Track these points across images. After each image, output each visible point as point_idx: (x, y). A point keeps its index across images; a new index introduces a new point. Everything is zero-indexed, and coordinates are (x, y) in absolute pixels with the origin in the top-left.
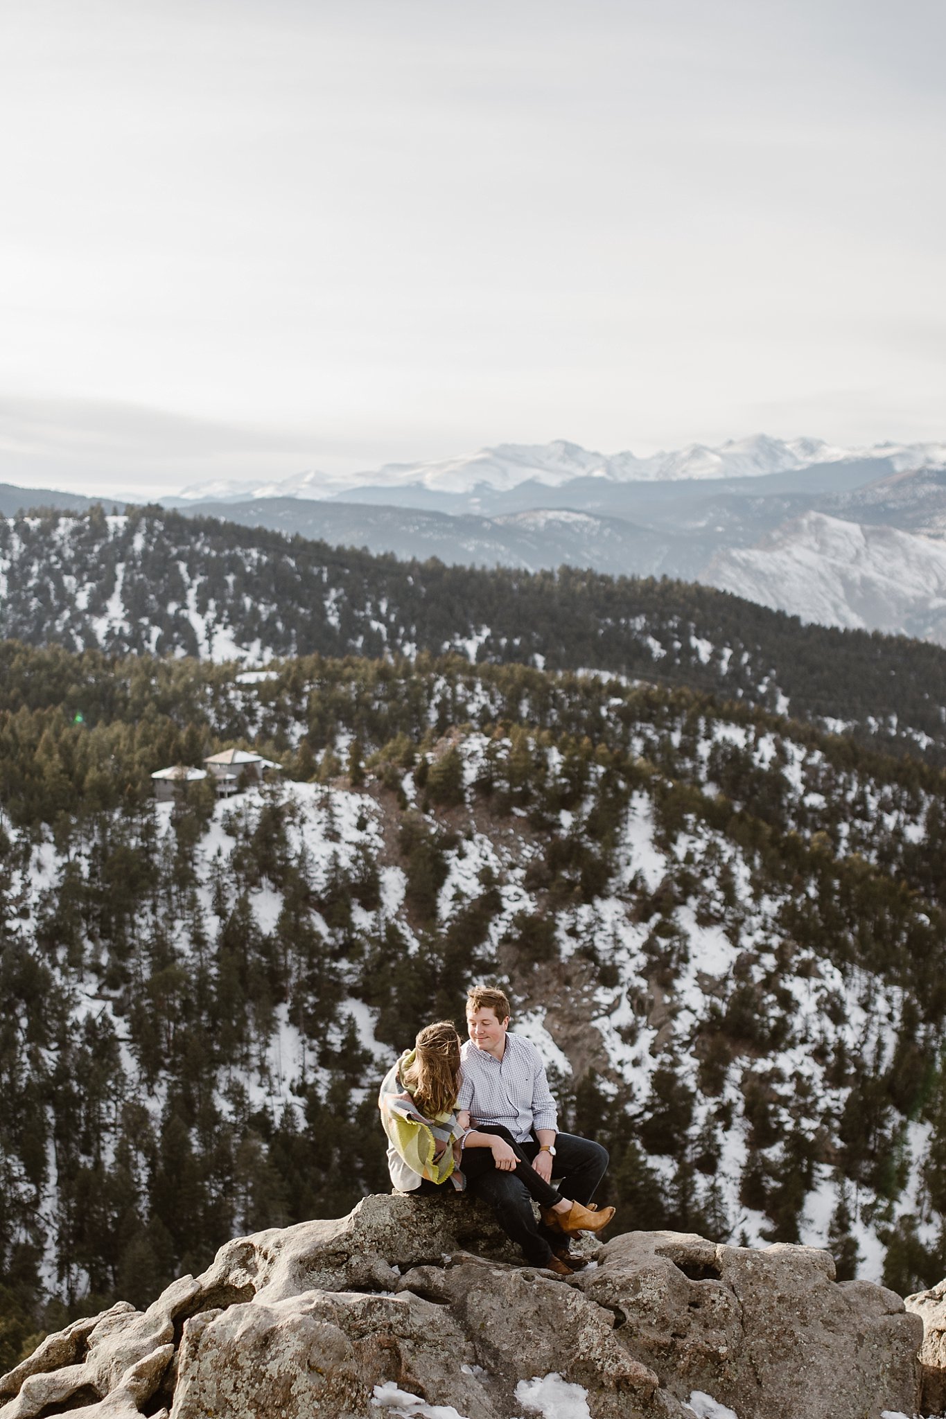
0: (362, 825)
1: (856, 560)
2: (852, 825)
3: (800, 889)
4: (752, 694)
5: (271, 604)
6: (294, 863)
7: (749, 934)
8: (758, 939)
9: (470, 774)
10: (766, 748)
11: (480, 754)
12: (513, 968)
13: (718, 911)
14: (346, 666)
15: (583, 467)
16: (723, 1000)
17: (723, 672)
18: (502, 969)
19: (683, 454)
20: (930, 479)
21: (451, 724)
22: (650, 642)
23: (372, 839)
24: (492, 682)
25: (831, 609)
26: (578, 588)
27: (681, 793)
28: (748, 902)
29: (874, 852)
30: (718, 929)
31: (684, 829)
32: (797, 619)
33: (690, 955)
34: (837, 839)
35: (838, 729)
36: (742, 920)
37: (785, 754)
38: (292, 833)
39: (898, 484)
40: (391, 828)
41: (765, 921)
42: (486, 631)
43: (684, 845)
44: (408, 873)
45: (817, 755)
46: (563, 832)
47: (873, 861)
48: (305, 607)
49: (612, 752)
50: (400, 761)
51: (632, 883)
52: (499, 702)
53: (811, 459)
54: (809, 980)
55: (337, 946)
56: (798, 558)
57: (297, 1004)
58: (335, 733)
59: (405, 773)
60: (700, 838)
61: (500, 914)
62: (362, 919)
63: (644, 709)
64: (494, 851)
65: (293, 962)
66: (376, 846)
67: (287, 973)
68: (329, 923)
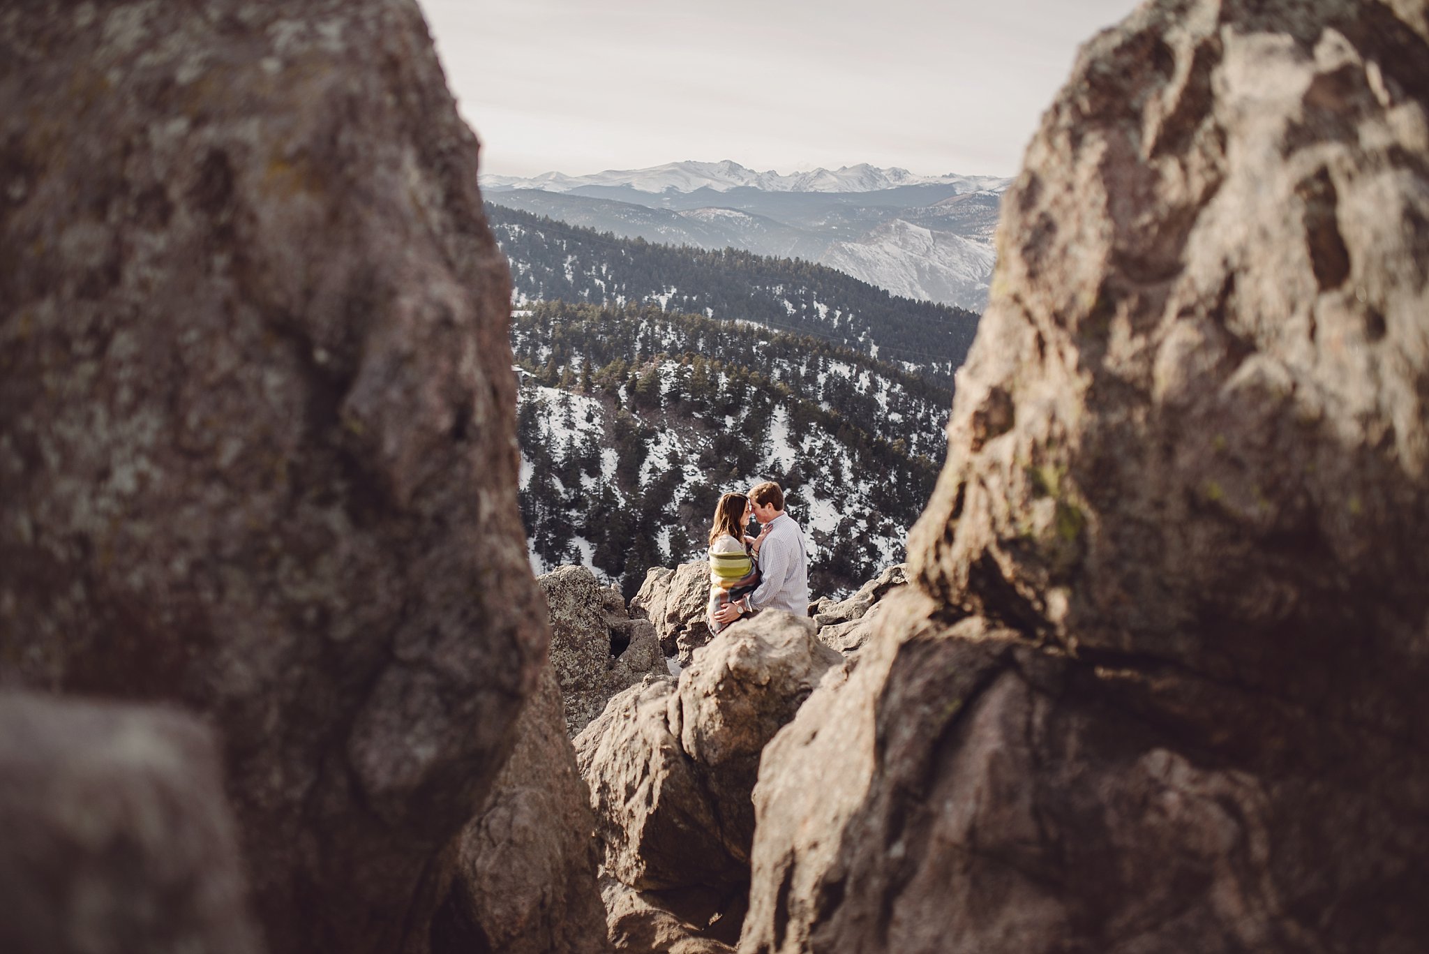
0: (589, 419)
1: (926, 254)
2: (919, 436)
3: (885, 476)
4: (854, 341)
5: (527, 264)
6: (543, 442)
7: (850, 506)
8: (856, 509)
9: (665, 388)
10: (864, 380)
11: (672, 374)
12: (689, 521)
13: (829, 489)
14: (579, 309)
15: (742, 179)
16: (831, 550)
17: (835, 327)
18: (681, 522)
19: (811, 174)
20: (979, 201)
21: (651, 353)
22: (786, 302)
23: (596, 429)
24: (679, 324)
25: (908, 287)
26: (738, 264)
27: (807, 408)
28: (850, 484)
29: (934, 455)
30: (829, 501)
31: (809, 433)
32: (886, 292)
33: (809, 518)
34: (910, 445)
35: (912, 370)
36: (847, 496)
37: (877, 385)
38: (542, 422)
39: (959, 203)
40: (610, 422)
41: (861, 498)
42: (674, 290)
43: (808, 443)
44: (620, 453)
45: (899, 386)
46: (727, 430)
47: (933, 461)
48: (551, 268)
49: (761, 378)
50: (617, 377)
51: (773, 467)
52: (683, 339)
53: (898, 183)
54: (889, 539)
55: (569, 501)
56: (887, 251)
57: (541, 538)
58: (571, 354)
59: (621, 385)
60: (819, 439)
61: (682, 484)
62: (588, 482)
63: (783, 349)
64: (680, 440)
65: (540, 510)
66: (598, 435)
67: (536, 517)
68: (564, 484)
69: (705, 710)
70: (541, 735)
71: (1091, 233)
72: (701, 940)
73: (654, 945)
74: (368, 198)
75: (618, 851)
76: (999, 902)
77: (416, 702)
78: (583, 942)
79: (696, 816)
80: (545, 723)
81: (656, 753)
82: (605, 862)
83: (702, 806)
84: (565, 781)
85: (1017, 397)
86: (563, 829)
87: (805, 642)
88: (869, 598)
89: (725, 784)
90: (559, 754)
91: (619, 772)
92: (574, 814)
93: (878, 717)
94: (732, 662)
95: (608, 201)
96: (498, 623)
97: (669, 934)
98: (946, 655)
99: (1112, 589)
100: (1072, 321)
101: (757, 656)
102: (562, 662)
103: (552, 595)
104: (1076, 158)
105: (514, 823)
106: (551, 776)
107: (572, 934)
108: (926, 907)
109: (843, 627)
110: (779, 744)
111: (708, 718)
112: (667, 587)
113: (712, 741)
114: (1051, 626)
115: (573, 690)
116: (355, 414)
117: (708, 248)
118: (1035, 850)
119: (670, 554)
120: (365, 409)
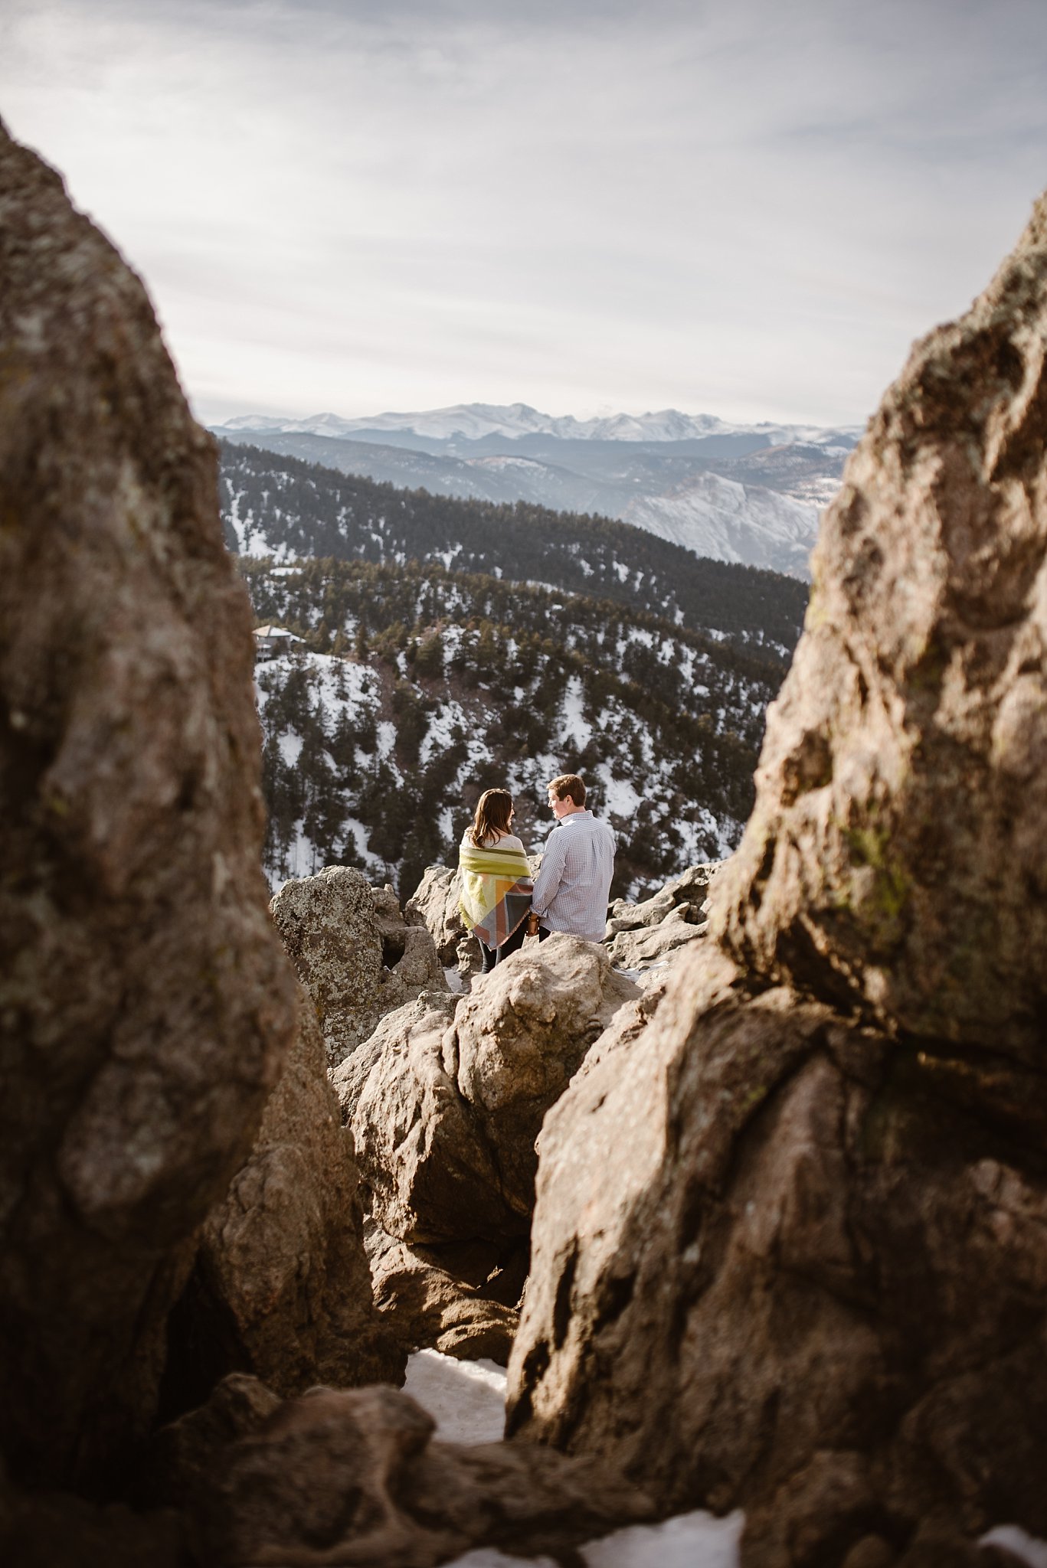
0: (365, 689)
1: (738, 511)
2: (727, 711)
3: (689, 756)
4: (656, 607)
5: (296, 516)
6: (313, 715)
7: (651, 787)
8: (657, 791)
9: (449, 655)
10: (668, 649)
11: (457, 641)
13: (629, 768)
14: (354, 567)
15: (536, 425)
16: (629, 835)
17: (637, 590)
18: (466, 804)
19: (613, 421)
20: (798, 453)
21: (434, 617)
22: (583, 563)
23: (373, 699)
24: (465, 586)
25: (718, 547)
26: (531, 519)
27: (605, 679)
28: (651, 763)
29: (743, 732)
30: (628, 782)
31: (607, 706)
32: (693, 553)
33: (606, 801)
34: (717, 721)
35: (720, 638)
36: (647, 777)
37: (682, 655)
38: (313, 693)
39: (774, 456)
40: (387, 692)
41: (663, 778)
42: (459, 548)
43: (606, 718)
44: (399, 728)
45: (705, 657)
46: (517, 703)
47: (742, 739)
48: (322, 520)
49: (555, 645)
50: (396, 643)
51: (566, 744)
52: (469, 602)
53: (708, 432)
54: (693, 824)
55: (343, 779)
56: (696, 506)
57: (311, 820)
58: (344, 618)
59: (400, 652)
60: (618, 714)
61: (466, 761)
62: (362, 759)
63: (578, 614)
64: (464, 714)
65: (310, 789)
66: (374, 706)
67: (304, 797)
68: (337, 761)
69: (483, 1049)
70: (299, 1083)
71: (923, 566)
72: (477, 1301)
73: (425, 1307)
74: (75, 532)
75: (386, 1201)
76: (806, 1324)
77: (138, 1106)
78: (345, 1312)
79: (472, 1165)
80: (304, 1069)
81: (429, 1095)
82: (372, 1211)
83: (479, 1155)
84: (326, 1132)
85: (835, 745)
86: (323, 1186)
87: (596, 973)
88: (670, 902)
89: (505, 1130)
90: (319, 1102)
91: (388, 1113)
92: (336, 1169)
93: (672, 1095)
94: (514, 996)
95: (387, 447)
96: (237, 1008)
97: (443, 1295)
98: (750, 1032)
99: (938, 973)
100: (899, 667)
101: (541, 989)
102: (329, 974)
103: (318, 900)
104: (907, 477)
105: (267, 1186)
106: (310, 1127)
107: (332, 1303)
108: (723, 1322)
109: (640, 933)
110: (563, 1110)
111: (487, 1057)
112: (447, 888)
113: (490, 1084)
114: (869, 1005)
115: (341, 1005)
116: (57, 792)
117: (497, 502)
118: (847, 1272)
119: (453, 839)
120: (69, 787)
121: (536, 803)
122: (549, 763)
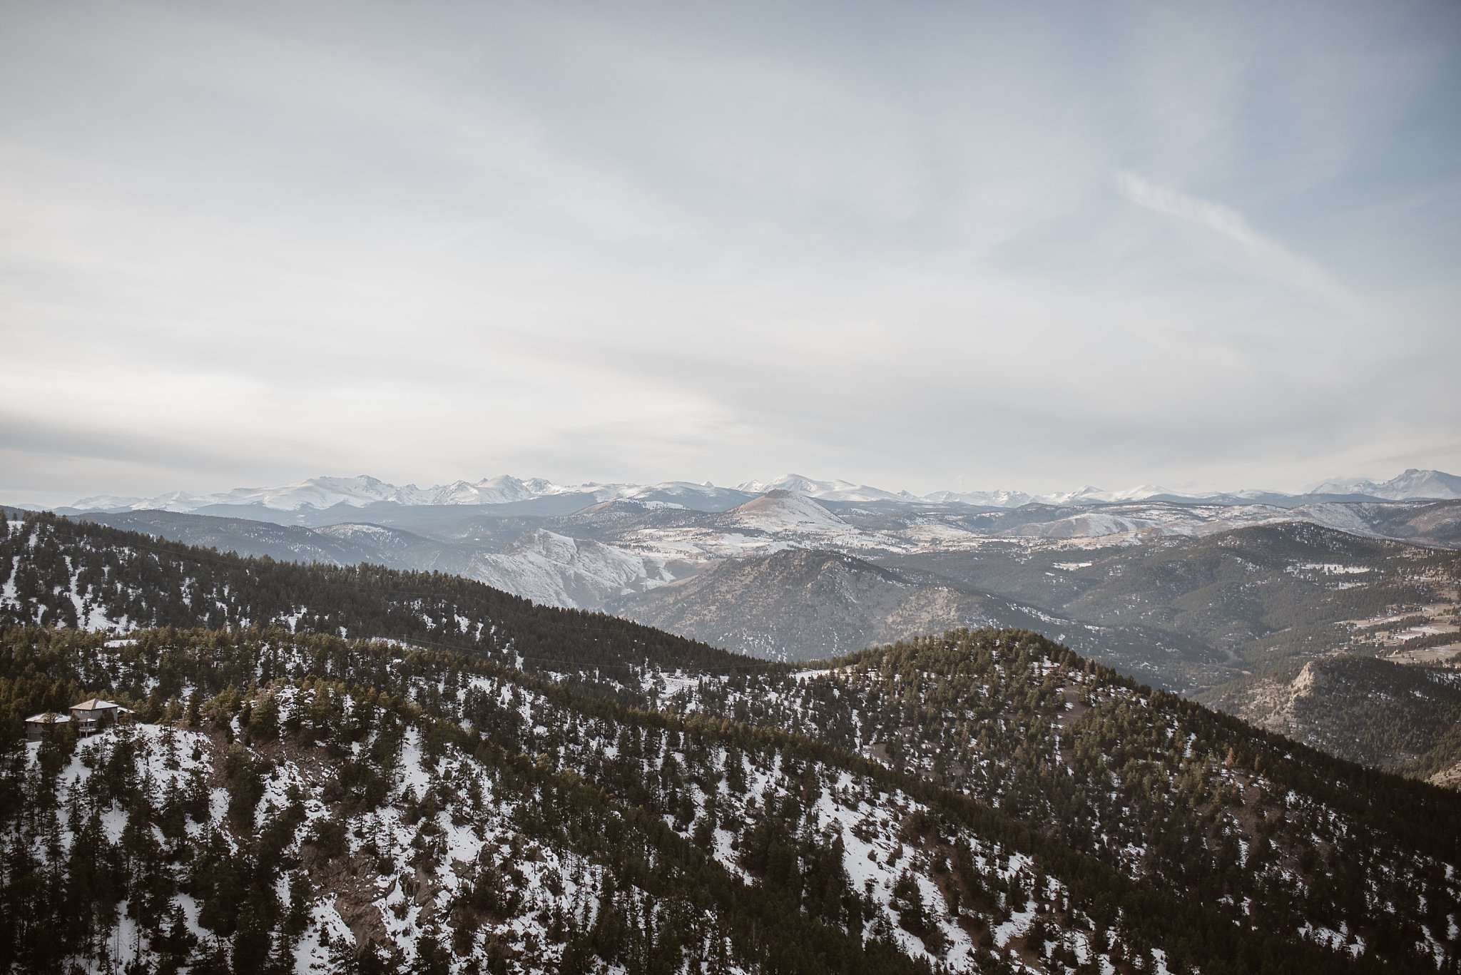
0: (196, 756)
1: (571, 561)
2: (567, 748)
3: (528, 795)
4: (496, 653)
5: (138, 589)
6: (139, 787)
7: (492, 830)
8: (498, 834)
9: (284, 716)
10: (506, 693)
11: (292, 701)
12: (312, 864)
13: (468, 814)
14: (194, 635)
15: (381, 494)
16: (472, 881)
17: (477, 640)
18: (303, 866)
19: (452, 488)
20: (620, 508)
21: (272, 678)
22: (425, 617)
23: (205, 767)
24: (304, 647)
25: (554, 595)
26: (373, 580)
27: (441, 728)
28: (491, 806)
29: (583, 767)
30: (468, 828)
31: (444, 754)
32: (529, 602)
33: (448, 848)
34: (557, 759)
35: (558, 680)
36: (488, 820)
37: (520, 698)
38: (140, 765)
39: (600, 512)
40: (220, 758)
41: (503, 821)
42: (304, 610)
43: (444, 766)
44: (232, 793)
45: (543, 697)
46: (354, 758)
47: (582, 773)
48: (165, 592)
49: (393, 699)
50: (229, 707)
51: (406, 795)
52: (310, 662)
53: (540, 494)
54: (535, 863)
55: (172, 852)
56: (532, 560)
57: (136, 900)
58: (182, 685)
59: (233, 716)
60: (456, 761)
61: (304, 822)
62: (193, 829)
63: (419, 666)
64: (300, 773)
65: (134, 865)
66: (208, 772)
67: (129, 875)
68: (166, 834)
95: (236, 520)
117: (341, 565)
119: (291, 904)
121: (377, 858)
122: (388, 815)
